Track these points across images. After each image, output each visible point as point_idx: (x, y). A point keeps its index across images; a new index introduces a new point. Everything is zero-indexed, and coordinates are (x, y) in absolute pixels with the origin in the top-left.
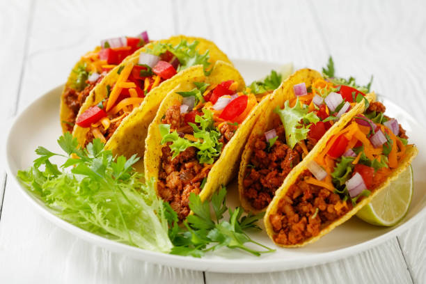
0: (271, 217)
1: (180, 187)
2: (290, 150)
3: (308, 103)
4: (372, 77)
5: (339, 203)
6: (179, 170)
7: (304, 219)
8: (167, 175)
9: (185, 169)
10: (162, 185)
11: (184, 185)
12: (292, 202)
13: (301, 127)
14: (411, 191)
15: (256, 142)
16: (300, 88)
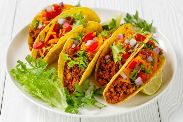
0: (106, 93)
1: (71, 79)
2: (114, 65)
3: (123, 42)
4: (153, 21)
5: (132, 88)
6: (71, 72)
7: (118, 94)
8: (67, 74)
9: (74, 71)
10: (65, 78)
11: (73, 78)
12: (114, 87)
13: (119, 55)
14: (162, 79)
15: (101, 60)
16: (120, 36)
